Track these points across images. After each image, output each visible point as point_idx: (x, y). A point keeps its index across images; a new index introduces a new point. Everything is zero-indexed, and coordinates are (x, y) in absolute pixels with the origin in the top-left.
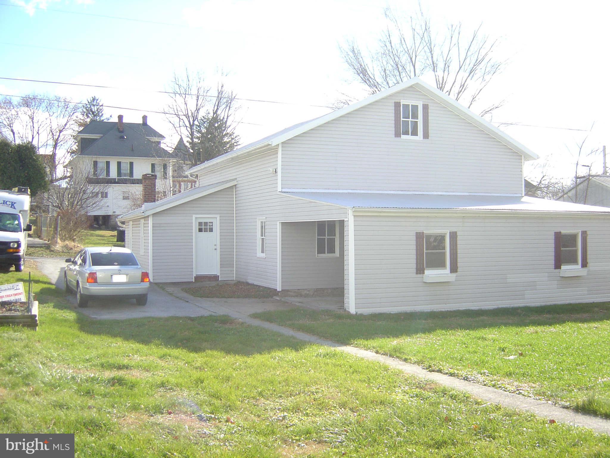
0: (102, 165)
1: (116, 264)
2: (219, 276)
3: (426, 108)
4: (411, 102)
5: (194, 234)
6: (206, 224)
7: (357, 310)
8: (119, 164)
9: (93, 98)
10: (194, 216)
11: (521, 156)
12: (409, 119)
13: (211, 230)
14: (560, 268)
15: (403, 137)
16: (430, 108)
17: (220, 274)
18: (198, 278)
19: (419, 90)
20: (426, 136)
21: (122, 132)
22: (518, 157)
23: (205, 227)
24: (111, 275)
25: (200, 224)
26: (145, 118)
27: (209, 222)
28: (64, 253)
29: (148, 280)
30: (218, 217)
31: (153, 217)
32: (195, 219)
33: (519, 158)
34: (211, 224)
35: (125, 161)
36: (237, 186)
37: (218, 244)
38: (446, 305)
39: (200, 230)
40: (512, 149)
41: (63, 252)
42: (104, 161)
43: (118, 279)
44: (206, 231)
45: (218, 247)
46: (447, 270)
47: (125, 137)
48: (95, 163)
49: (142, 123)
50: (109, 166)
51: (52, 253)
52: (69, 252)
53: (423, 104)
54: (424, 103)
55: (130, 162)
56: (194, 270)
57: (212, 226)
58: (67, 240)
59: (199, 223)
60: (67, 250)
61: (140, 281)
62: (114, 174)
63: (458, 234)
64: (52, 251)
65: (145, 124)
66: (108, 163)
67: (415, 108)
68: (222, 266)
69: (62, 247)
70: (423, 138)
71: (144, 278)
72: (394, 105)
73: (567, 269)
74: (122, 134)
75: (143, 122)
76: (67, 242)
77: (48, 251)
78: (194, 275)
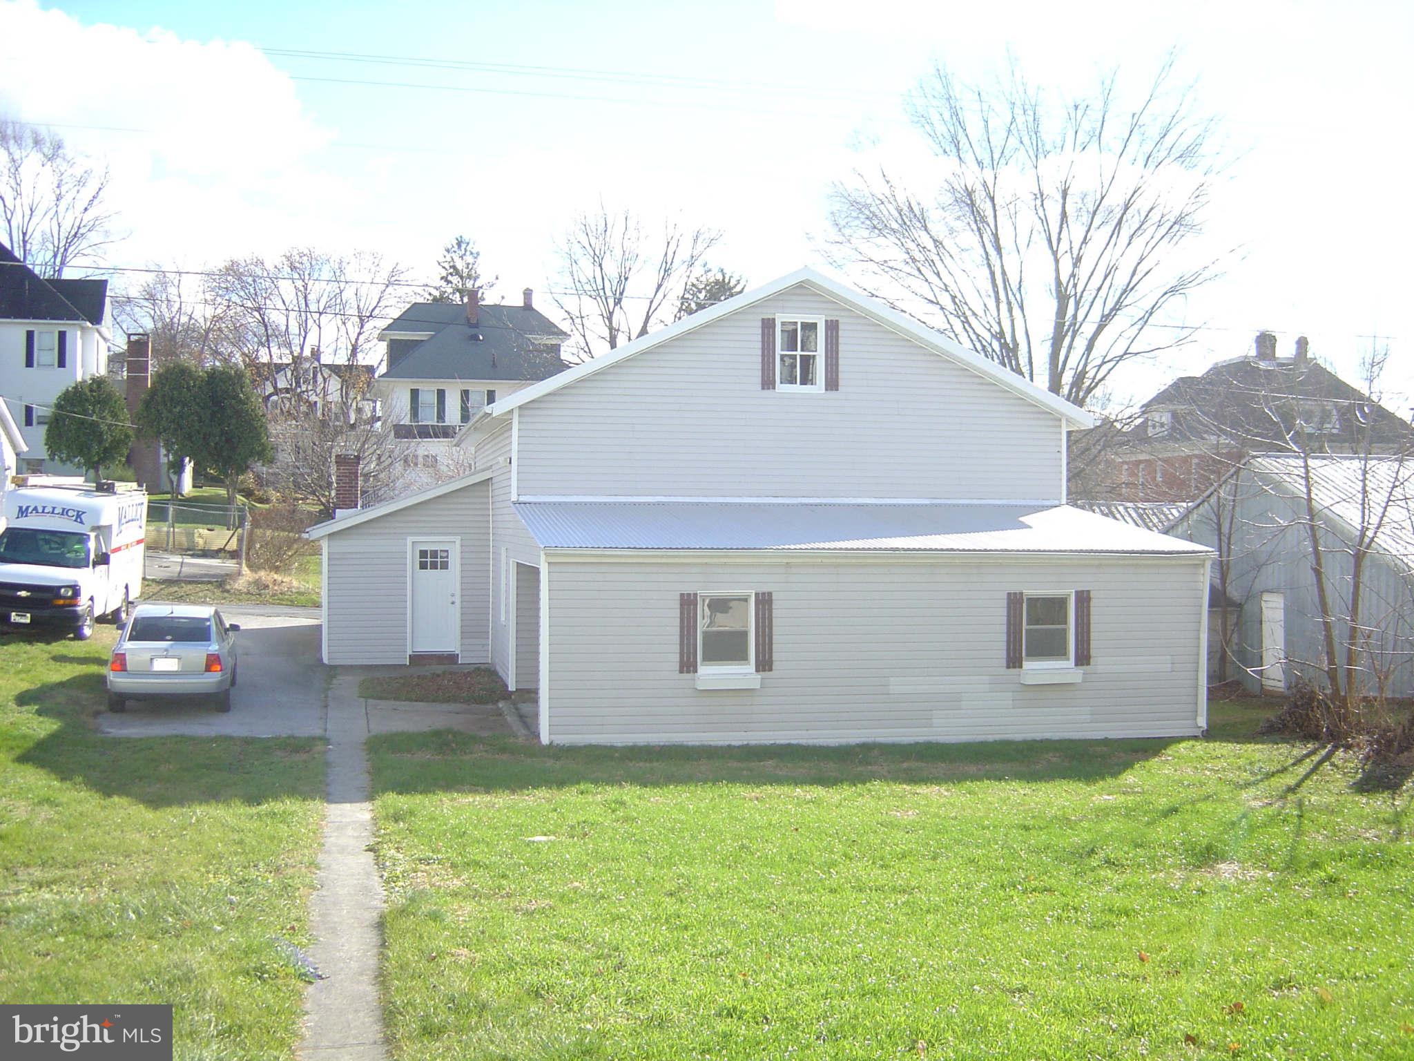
0: (428, 397)
1: (169, 637)
2: (458, 655)
3: (832, 327)
4: (800, 318)
5: (409, 574)
6: (434, 554)
7: (553, 737)
8: (465, 394)
9: (457, 239)
10: (410, 540)
11: (1060, 420)
12: (796, 350)
13: (445, 566)
14: (1021, 667)
15: (782, 388)
16: (841, 326)
17: (461, 651)
18: (417, 659)
19: (818, 292)
20: (832, 383)
21: (476, 326)
22: (1051, 423)
23: (431, 560)
24: (152, 659)
25: (423, 554)
26: (528, 294)
27: (441, 551)
28: (249, 596)
29: (218, 668)
30: (458, 539)
31: (329, 540)
32: (410, 545)
33: (1057, 423)
34: (445, 554)
35: (478, 388)
36: (494, 481)
37: (458, 593)
38: (745, 733)
39: (423, 566)
40: (1036, 406)
41: (248, 593)
42: (433, 388)
43: (161, 665)
44: (434, 566)
45: (458, 600)
46: (751, 667)
47: (481, 338)
48: (415, 394)
49: (522, 304)
50: (444, 401)
51: (226, 595)
52: (259, 595)
53: (826, 321)
54: (829, 319)
55: (488, 391)
56: (409, 642)
57: (447, 557)
58: (264, 568)
59: (421, 551)
60: (258, 588)
61: (204, 669)
62: (453, 414)
63: (774, 598)
64: (228, 591)
65: (528, 307)
66: (441, 394)
67: (810, 327)
68: (464, 634)
69: (250, 583)
70: (826, 390)
71: (211, 665)
72: (760, 324)
73: (1036, 669)
74: (474, 331)
75: (525, 303)
76: (262, 574)
77: (218, 592)
78: (409, 652)
